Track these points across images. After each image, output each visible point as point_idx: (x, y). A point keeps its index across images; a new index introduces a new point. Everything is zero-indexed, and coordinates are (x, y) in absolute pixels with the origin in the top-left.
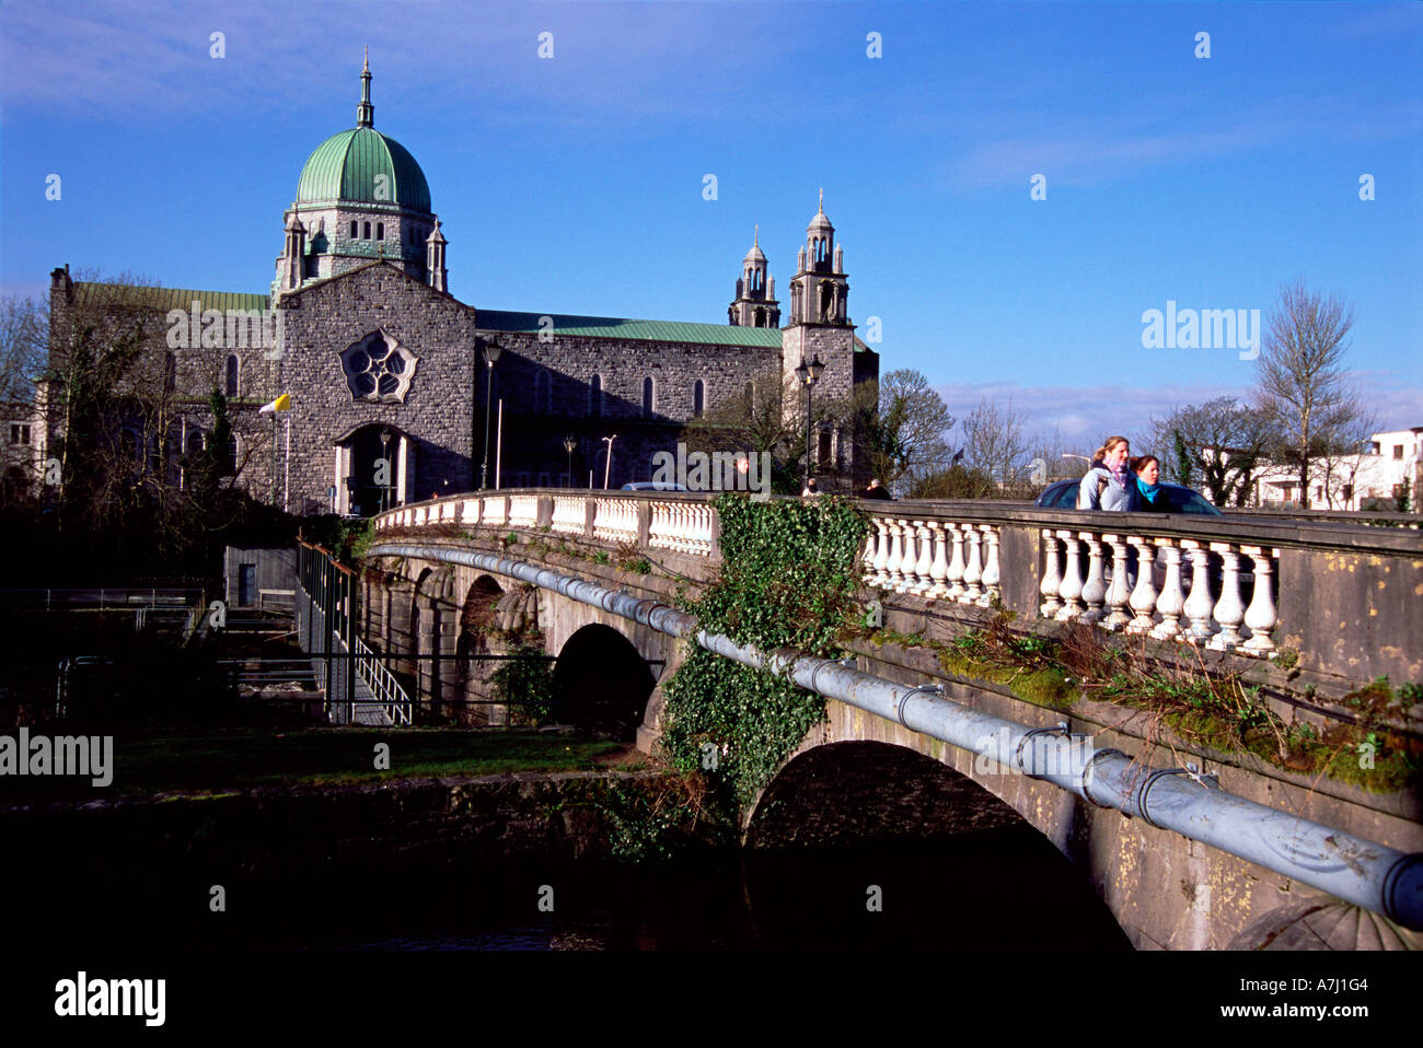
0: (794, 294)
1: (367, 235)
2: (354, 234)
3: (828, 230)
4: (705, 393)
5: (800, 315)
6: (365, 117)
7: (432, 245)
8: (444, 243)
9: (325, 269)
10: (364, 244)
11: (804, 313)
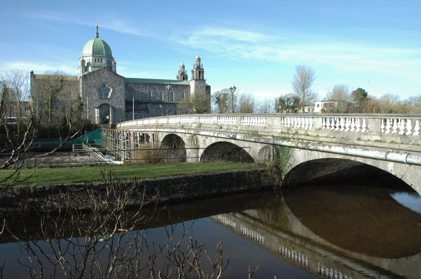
0: (192, 73)
1: (99, 62)
2: (96, 62)
3: (199, 60)
4: (174, 95)
5: (194, 78)
6: (97, 35)
7: (113, 64)
8: (116, 63)
9: (90, 70)
10: (98, 64)
11: (195, 77)
